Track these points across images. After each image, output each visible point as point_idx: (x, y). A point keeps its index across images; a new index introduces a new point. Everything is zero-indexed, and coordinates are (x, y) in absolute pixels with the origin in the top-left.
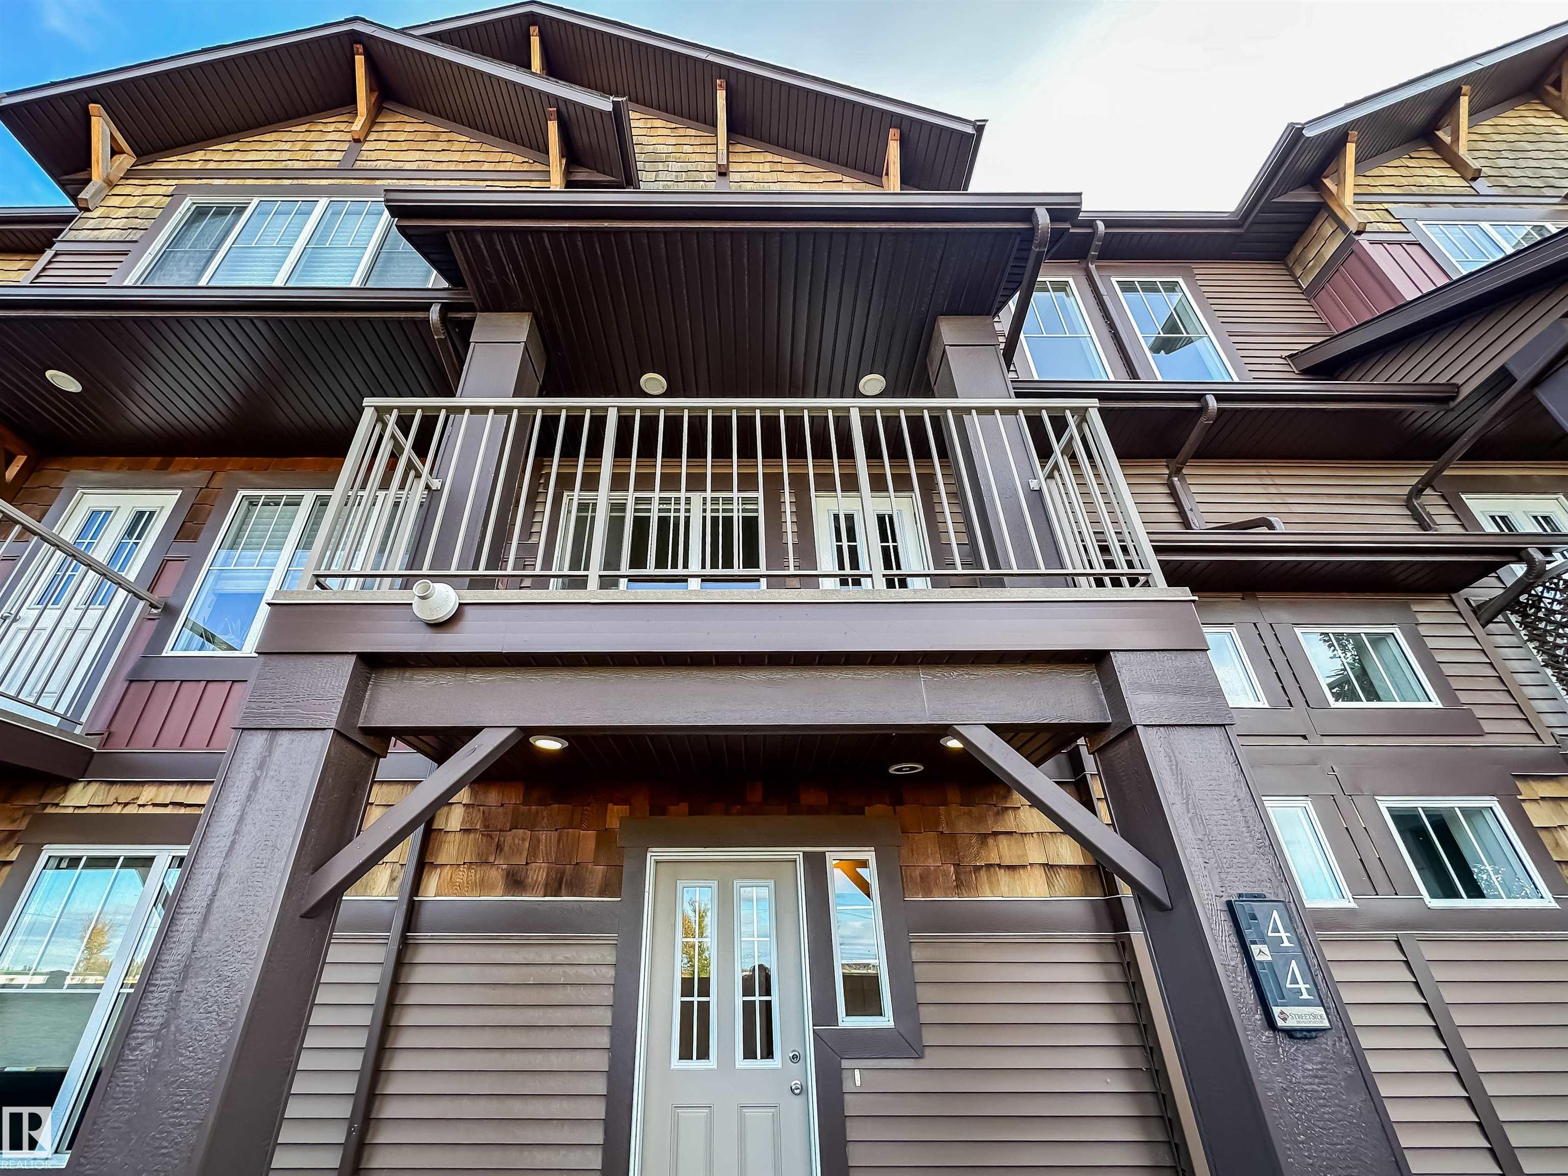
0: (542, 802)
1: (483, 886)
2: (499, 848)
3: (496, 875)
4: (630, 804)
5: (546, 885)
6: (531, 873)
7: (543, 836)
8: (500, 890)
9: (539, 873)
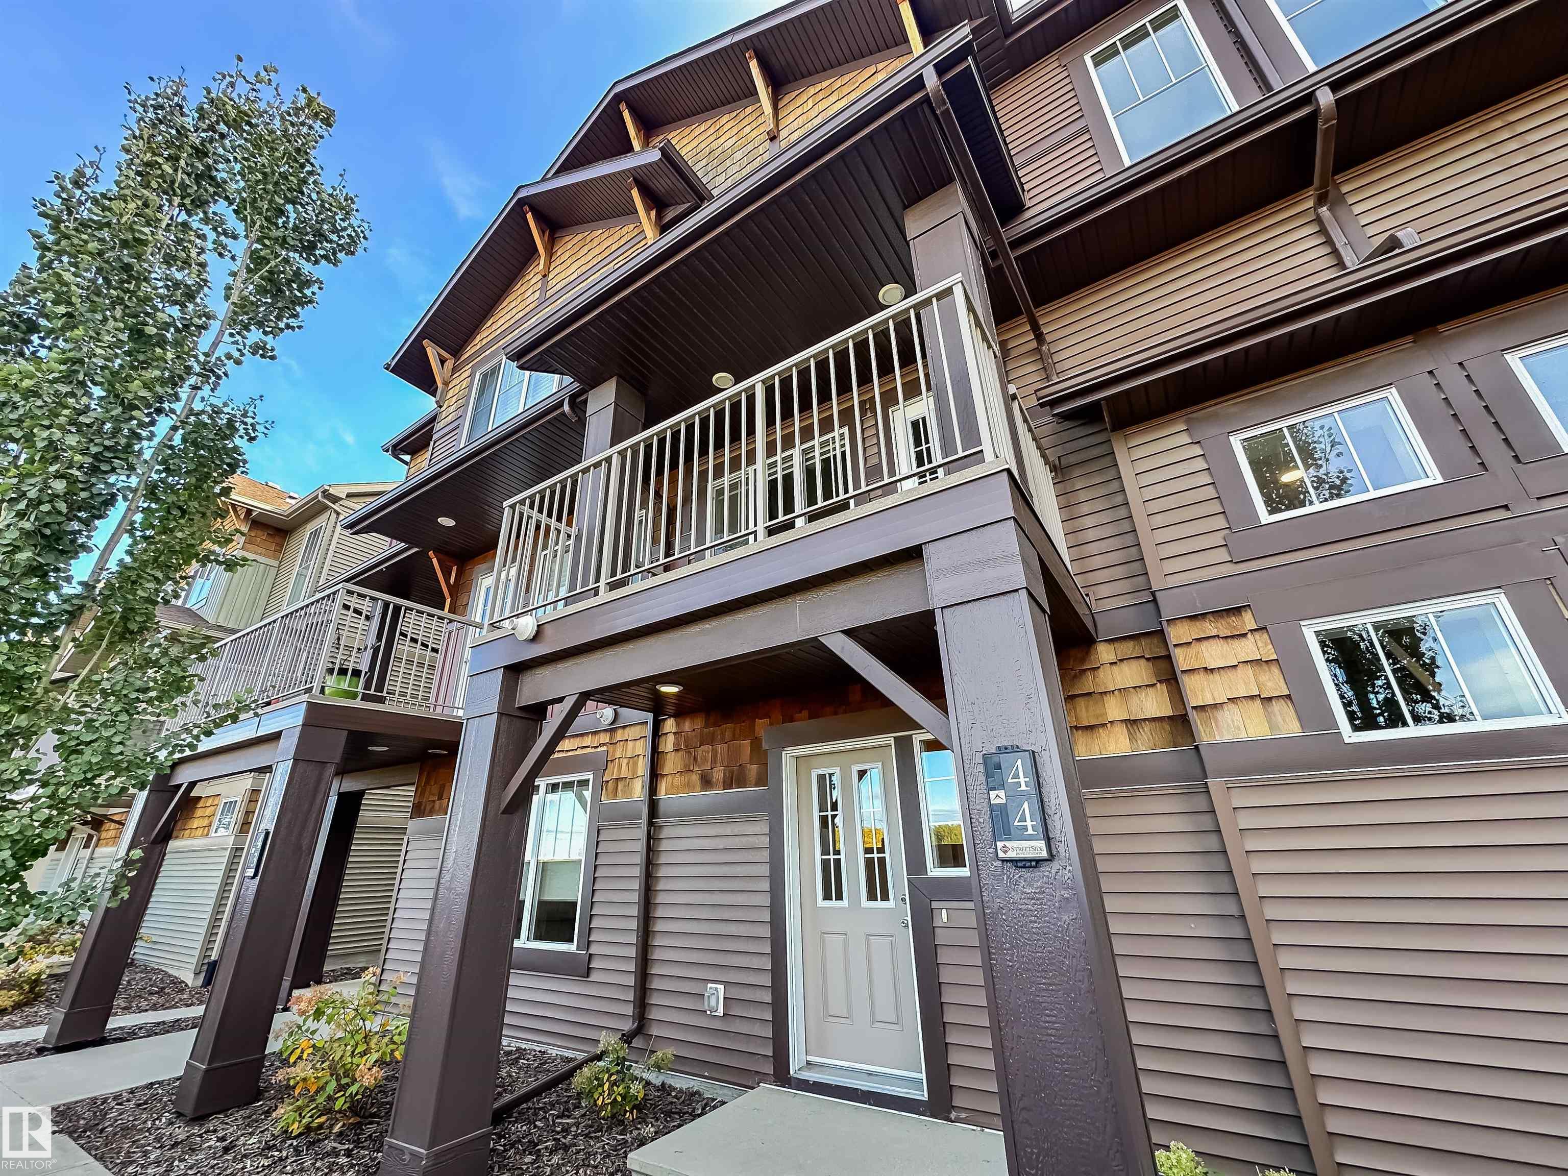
0: (715, 725)
1: (689, 786)
2: (695, 759)
3: (695, 778)
4: (770, 717)
5: (724, 782)
6: (714, 774)
7: (719, 747)
8: (698, 788)
9: (718, 774)
